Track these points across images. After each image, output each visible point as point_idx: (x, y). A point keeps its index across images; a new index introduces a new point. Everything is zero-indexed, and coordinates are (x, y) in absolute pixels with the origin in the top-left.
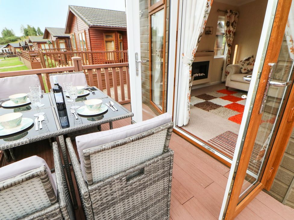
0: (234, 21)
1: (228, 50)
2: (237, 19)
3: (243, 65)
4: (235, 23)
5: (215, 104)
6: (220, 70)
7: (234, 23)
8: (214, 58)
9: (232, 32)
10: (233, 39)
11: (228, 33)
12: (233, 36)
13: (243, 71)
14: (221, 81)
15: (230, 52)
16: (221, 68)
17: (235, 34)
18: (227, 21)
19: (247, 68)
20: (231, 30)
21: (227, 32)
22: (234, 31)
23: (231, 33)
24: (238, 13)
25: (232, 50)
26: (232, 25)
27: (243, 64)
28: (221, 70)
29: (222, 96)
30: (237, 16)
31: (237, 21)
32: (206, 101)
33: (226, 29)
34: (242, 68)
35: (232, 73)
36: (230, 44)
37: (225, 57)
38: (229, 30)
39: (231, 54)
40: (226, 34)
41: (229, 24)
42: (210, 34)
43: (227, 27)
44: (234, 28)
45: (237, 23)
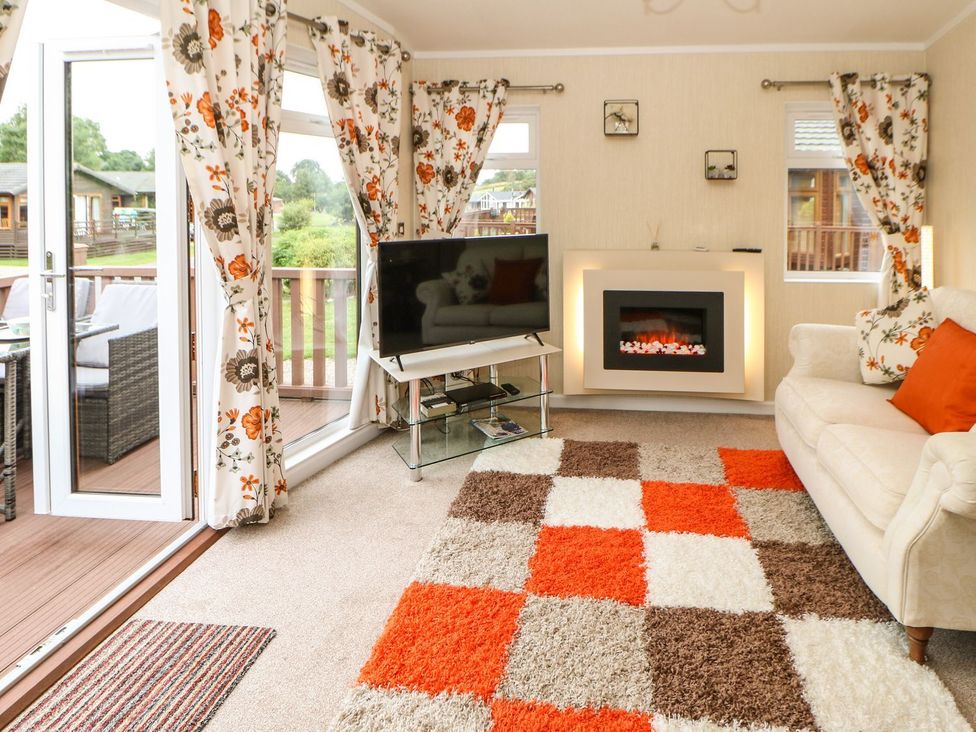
3: (864, 339)
4: (913, 122)
19: (883, 358)
22: (915, 157)
23: (886, 171)
26: (884, 132)
27: (868, 328)
31: (918, 117)
33: (847, 151)
34: (861, 353)
38: (862, 156)
40: (855, 174)
41: (848, 132)
42: (730, 179)
43: (848, 145)
44: (912, 147)
45: (920, 122)
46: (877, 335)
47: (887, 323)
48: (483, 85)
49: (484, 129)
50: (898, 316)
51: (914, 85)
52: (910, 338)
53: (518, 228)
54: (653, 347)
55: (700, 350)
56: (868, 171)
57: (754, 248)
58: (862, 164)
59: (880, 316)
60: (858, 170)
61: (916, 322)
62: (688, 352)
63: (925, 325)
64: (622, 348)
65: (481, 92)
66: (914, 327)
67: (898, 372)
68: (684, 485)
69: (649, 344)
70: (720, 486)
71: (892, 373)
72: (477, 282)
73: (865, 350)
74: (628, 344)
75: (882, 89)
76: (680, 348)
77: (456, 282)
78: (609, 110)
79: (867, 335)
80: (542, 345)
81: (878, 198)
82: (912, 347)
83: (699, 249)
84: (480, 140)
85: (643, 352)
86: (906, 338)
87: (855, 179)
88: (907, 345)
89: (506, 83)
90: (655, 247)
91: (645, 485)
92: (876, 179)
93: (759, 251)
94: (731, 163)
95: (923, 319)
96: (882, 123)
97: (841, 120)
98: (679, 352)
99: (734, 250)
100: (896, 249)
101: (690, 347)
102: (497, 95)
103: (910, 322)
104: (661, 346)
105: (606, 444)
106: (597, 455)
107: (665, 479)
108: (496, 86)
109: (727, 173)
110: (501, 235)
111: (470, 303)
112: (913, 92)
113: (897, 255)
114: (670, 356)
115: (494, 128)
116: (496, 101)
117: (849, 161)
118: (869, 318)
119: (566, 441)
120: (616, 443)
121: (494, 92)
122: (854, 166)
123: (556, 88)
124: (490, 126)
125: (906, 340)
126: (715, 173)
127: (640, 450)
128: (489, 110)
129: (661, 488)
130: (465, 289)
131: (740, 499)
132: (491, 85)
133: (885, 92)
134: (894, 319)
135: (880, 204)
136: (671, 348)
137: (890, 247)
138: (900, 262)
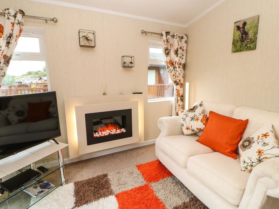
2: (184, 45)
4: (183, 50)
7: (181, 50)
8: (149, 102)
9: (179, 64)
10: (182, 73)
12: (182, 70)
13: (185, 131)
17: (185, 66)
19: (191, 126)
20: (174, 60)
22: (183, 62)
23: (176, 65)
24: (184, 36)
26: (176, 53)
31: (185, 48)
33: (166, 59)
36: (178, 81)
38: (170, 60)
40: (168, 66)
41: (167, 52)
42: (131, 67)
43: (167, 56)
44: (182, 58)
45: (185, 50)
46: (188, 119)
47: (191, 114)
48: (7, 12)
49: (10, 36)
50: (195, 112)
51: (184, 38)
52: (200, 119)
53: (38, 90)
54: (106, 133)
55: (123, 130)
56: (172, 65)
57: (140, 92)
58: (171, 63)
59: (188, 112)
60: (169, 65)
61: (201, 113)
62: (120, 132)
63: (204, 114)
64: (95, 135)
65: (6, 16)
66: (201, 115)
67: (196, 130)
68: (132, 190)
69: (105, 132)
70: (145, 185)
71: (195, 131)
72: (19, 113)
73: (185, 124)
74: (97, 133)
75: (176, 38)
76: (116, 131)
77: (8, 114)
78: (81, 34)
79: (185, 119)
80: (58, 144)
81: (174, 74)
82: (201, 122)
83: (121, 94)
84: (8, 43)
85: (103, 135)
86: (199, 119)
87: (168, 68)
88: (199, 121)
89: (22, 12)
90: (104, 94)
91: (117, 196)
92: (174, 68)
93: (141, 93)
94: (131, 61)
95: (203, 112)
96: (176, 50)
97: (165, 48)
98: (117, 133)
99: (133, 93)
100: (178, 90)
101: (120, 130)
102: (17, 18)
103: (199, 114)
104: (110, 131)
105: (94, 178)
106: (91, 186)
107: (124, 190)
108: (16, 14)
109: (130, 65)
110: (30, 93)
111: (16, 123)
112: (183, 41)
113: (178, 91)
114: (113, 135)
115: (17, 36)
116: (17, 22)
117: (167, 62)
118: (184, 113)
119: (75, 183)
120: (98, 177)
121: (15, 16)
122: (168, 64)
123: (53, 20)
124: (14, 36)
125: (199, 120)
126: (126, 65)
127: (109, 177)
128: (13, 27)
129: (124, 196)
130: (13, 117)
131: (155, 189)
132: (13, 13)
133: (177, 39)
134: (193, 113)
135: (175, 76)
136: (114, 132)
137: (176, 89)
138: (179, 94)
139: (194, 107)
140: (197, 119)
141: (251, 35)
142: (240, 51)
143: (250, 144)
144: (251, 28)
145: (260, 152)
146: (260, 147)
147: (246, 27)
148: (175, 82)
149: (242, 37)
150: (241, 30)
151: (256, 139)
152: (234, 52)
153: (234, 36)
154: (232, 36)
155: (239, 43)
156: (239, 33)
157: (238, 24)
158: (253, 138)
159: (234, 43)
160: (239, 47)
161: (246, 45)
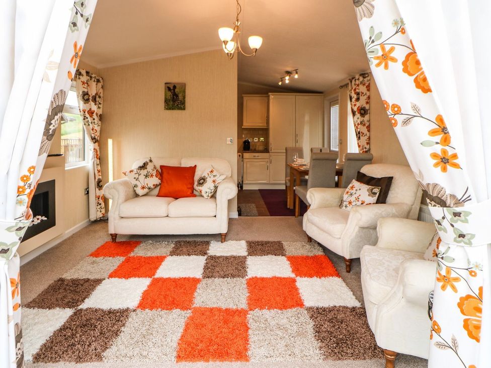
0: (97, 94)
1: (94, 149)
2: (101, 91)
3: (137, 179)
4: (100, 97)
5: (110, 312)
6: (83, 193)
7: (97, 97)
8: (66, 169)
9: (97, 114)
10: (99, 127)
11: (87, 115)
12: (100, 122)
13: (140, 191)
14: (90, 220)
15: (99, 153)
16: (84, 191)
17: (101, 117)
18: (83, 92)
19: (147, 184)
20: (93, 109)
21: (86, 113)
22: (100, 112)
23: (95, 116)
24: (101, 79)
25: (100, 149)
26: (94, 100)
27: (137, 176)
28: (85, 194)
29: (112, 269)
30: (100, 85)
32: (75, 314)
33: (83, 106)
34: (136, 186)
35: (120, 201)
36: (96, 137)
37: (89, 163)
38: (90, 109)
39: (101, 158)
40: (85, 117)
41: (88, 98)
43: (85, 103)
44: (99, 107)
45: (102, 97)
46: (142, 178)
47: (144, 172)
51: (101, 82)
52: (154, 174)
56: (92, 116)
58: (91, 113)
59: (139, 171)
63: (156, 169)
66: (154, 171)
71: (151, 188)
73: (138, 184)
81: (94, 128)
82: (156, 177)
88: (154, 177)
96: (93, 96)
100: (96, 149)
103: (152, 170)
113: (96, 152)
117: (84, 111)
127: (69, 278)
134: (146, 170)
138: (97, 155)
139: (144, 164)
140: (152, 176)
141: (180, 97)
142: (173, 109)
143: (204, 181)
144: (180, 92)
145: (214, 181)
146: (213, 179)
147: (176, 90)
148: (92, 139)
149: (173, 98)
150: (172, 91)
151: (207, 176)
152: (167, 109)
153: (166, 95)
154: (164, 95)
155: (171, 103)
156: (169, 93)
157: (168, 85)
158: (205, 176)
159: (166, 101)
160: (171, 106)
161: (177, 105)
